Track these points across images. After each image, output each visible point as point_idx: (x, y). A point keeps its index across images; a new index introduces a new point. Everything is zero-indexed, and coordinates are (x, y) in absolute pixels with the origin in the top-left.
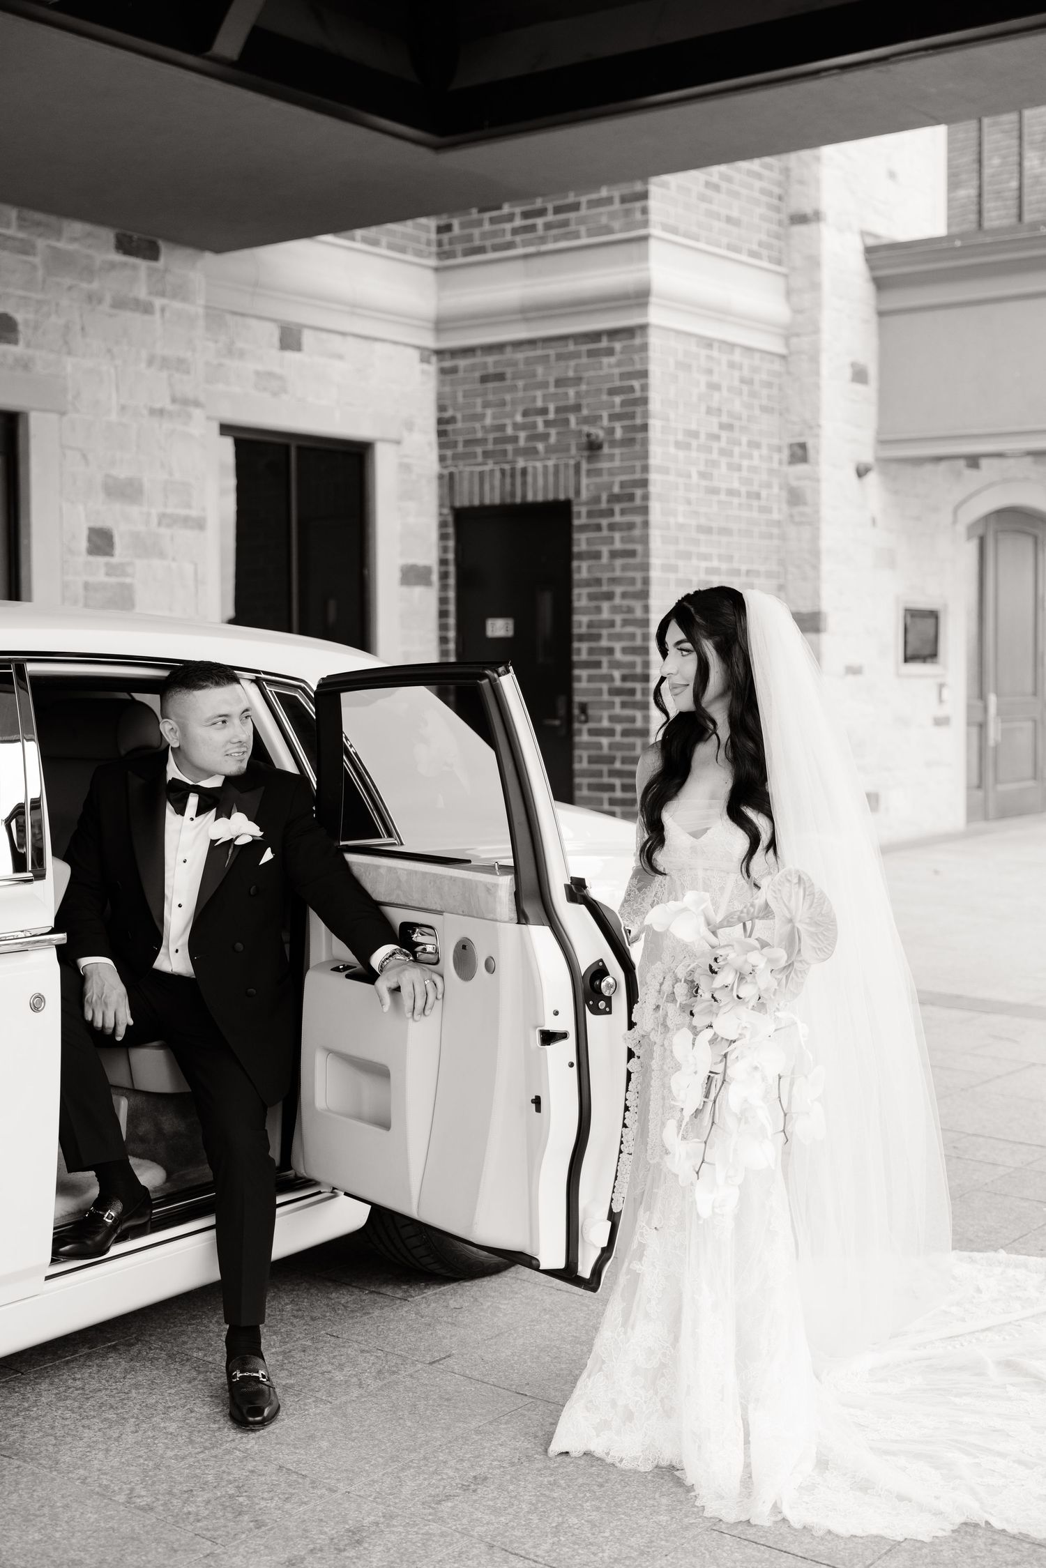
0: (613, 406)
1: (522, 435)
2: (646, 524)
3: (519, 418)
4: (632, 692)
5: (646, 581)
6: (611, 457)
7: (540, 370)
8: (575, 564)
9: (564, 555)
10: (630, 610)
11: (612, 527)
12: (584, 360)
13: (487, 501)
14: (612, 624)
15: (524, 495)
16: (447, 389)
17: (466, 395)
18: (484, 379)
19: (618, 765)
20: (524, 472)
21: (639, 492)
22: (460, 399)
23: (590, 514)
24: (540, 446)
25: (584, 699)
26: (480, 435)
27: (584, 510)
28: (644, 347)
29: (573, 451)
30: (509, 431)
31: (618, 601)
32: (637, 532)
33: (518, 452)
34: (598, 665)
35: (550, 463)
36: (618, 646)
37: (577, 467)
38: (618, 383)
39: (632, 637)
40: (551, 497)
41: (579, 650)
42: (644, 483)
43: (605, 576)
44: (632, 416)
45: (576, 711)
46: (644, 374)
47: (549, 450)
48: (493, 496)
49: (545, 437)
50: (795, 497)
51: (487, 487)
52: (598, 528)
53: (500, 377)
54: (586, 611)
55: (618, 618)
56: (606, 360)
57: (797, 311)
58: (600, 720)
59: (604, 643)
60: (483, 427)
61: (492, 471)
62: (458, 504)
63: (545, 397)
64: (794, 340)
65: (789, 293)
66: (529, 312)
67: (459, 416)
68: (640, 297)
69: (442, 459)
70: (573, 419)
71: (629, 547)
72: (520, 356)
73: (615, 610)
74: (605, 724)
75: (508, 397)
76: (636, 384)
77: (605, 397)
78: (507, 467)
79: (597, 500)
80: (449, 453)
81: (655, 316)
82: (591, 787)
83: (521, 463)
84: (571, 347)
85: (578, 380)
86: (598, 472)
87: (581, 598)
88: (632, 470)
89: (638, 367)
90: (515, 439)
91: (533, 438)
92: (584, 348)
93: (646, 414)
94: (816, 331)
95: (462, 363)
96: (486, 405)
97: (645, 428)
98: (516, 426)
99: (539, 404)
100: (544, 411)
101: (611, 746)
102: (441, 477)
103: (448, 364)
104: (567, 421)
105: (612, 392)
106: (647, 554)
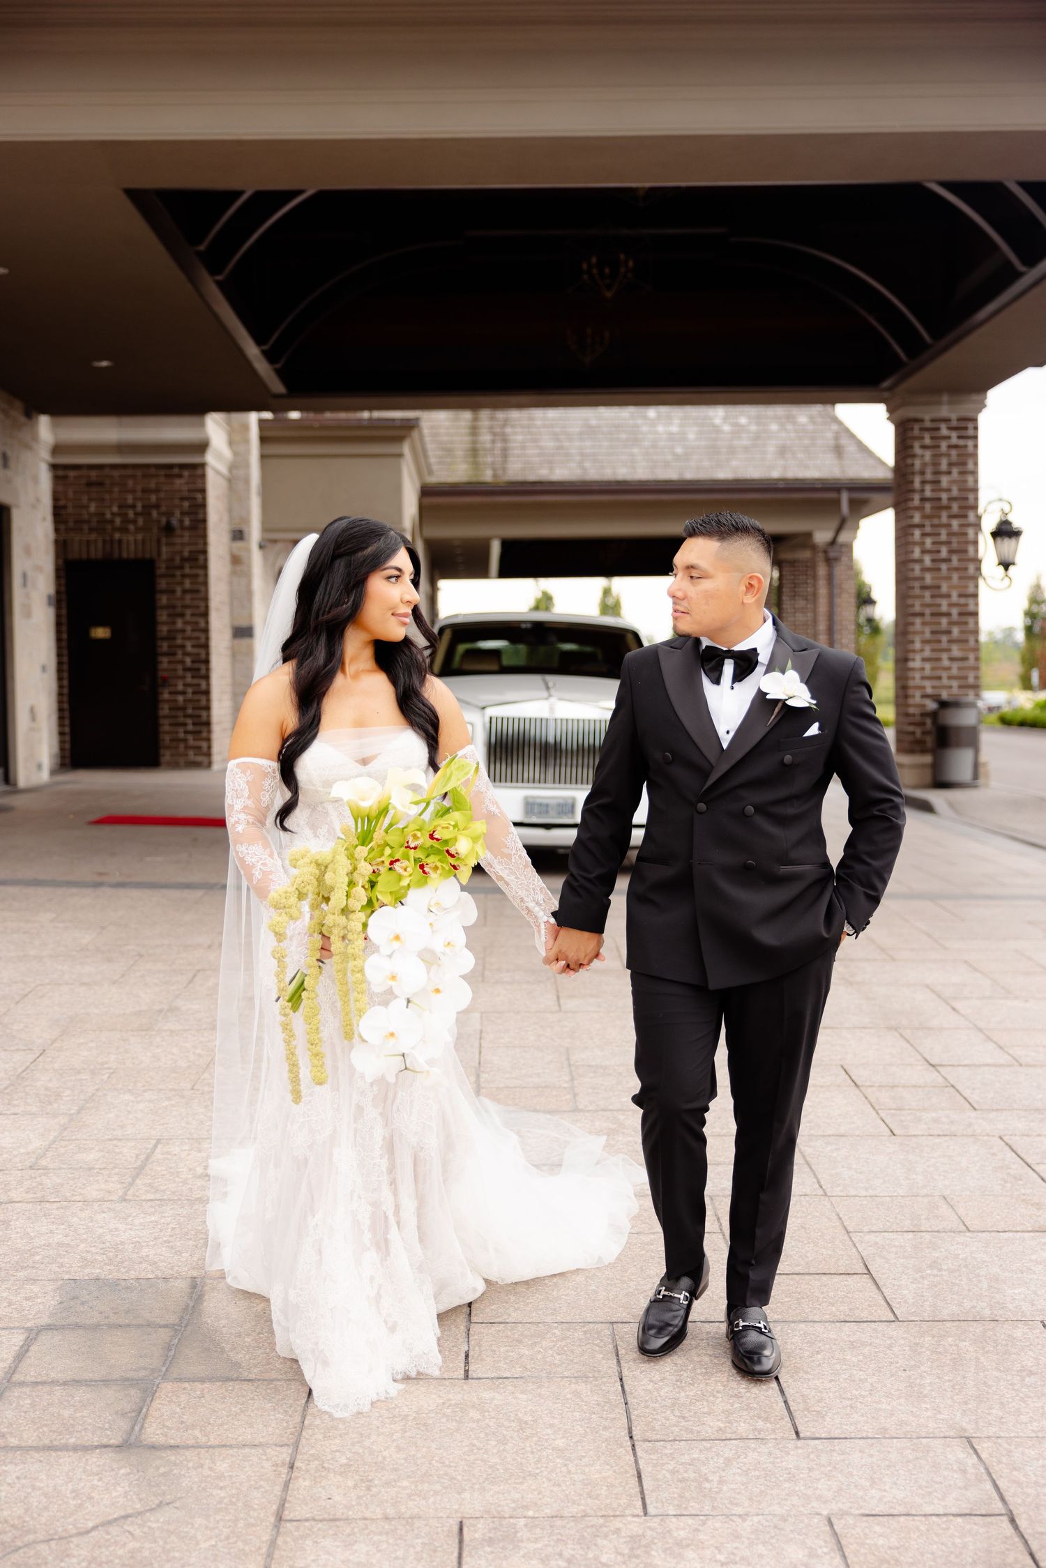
0: (182, 506)
1: (118, 521)
2: (206, 575)
3: (115, 509)
4: (198, 670)
5: (207, 607)
6: (182, 536)
7: (130, 483)
8: (158, 596)
9: (151, 591)
10: (197, 623)
11: (184, 576)
12: (162, 479)
13: (93, 555)
14: (183, 631)
15: (120, 554)
16: (60, 488)
17: (75, 492)
18: (89, 484)
19: (190, 711)
20: (120, 541)
21: (201, 557)
22: (71, 495)
23: (167, 568)
24: (131, 527)
25: (165, 674)
26: (86, 517)
27: (163, 566)
28: (203, 476)
29: (155, 530)
30: (108, 516)
31: (188, 618)
32: (201, 579)
33: (115, 529)
34: (174, 654)
35: (140, 537)
36: (189, 644)
37: (159, 541)
38: (185, 494)
39: (198, 638)
40: (140, 555)
41: (161, 647)
42: (205, 552)
43: (179, 603)
44: (196, 514)
45: (160, 681)
46: (203, 491)
47: (138, 530)
48: (96, 552)
49: (134, 522)
50: (236, 560)
51: (92, 548)
52: (173, 576)
53: (101, 484)
54: (165, 623)
55: (189, 628)
56: (178, 482)
57: (235, 454)
58: (176, 685)
59: (179, 642)
60: (89, 514)
61: (96, 541)
62: (70, 557)
63: (135, 499)
64: (234, 472)
65: (231, 443)
66: (121, 448)
67: (70, 505)
68: (202, 447)
69: (57, 530)
70: (155, 514)
71: (196, 587)
72: (116, 473)
73: (186, 623)
74: (180, 688)
75: (107, 496)
76: (199, 496)
77: (177, 502)
78: (108, 538)
79: (171, 560)
80: (62, 527)
81: (210, 458)
82: (171, 725)
83: (117, 536)
84: (153, 471)
85: (157, 491)
86: (173, 544)
87: (163, 616)
88: (196, 544)
89: (199, 486)
90: (112, 522)
91: (126, 521)
92: (162, 472)
93: (205, 513)
94: (247, 465)
95: (72, 474)
96: (90, 500)
97: (204, 521)
98: (113, 514)
99: (130, 501)
100: (133, 507)
101: (185, 701)
102: (57, 542)
103: (61, 473)
104: (150, 514)
105: (182, 499)
106: (207, 591)
